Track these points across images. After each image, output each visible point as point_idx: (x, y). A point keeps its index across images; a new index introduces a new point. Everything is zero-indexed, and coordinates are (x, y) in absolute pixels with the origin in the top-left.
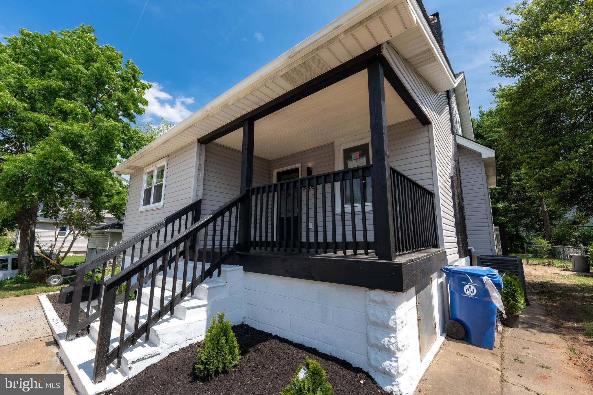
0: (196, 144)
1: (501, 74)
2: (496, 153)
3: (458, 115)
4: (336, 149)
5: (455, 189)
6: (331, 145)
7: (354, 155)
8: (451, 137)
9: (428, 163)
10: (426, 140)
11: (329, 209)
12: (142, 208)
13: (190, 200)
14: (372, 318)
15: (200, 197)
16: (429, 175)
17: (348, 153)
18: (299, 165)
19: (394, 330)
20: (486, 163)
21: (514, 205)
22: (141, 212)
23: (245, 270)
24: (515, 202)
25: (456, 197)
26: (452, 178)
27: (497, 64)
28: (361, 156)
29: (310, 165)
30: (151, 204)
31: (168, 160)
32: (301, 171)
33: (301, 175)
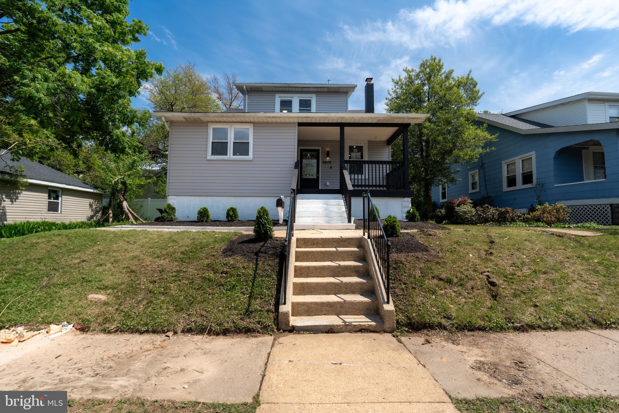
0: (296, 125)
4: (345, 144)
7: (355, 150)
10: (388, 151)
12: (210, 157)
13: (295, 160)
14: (404, 206)
17: (352, 149)
18: (320, 148)
22: (209, 160)
28: (358, 151)
29: (328, 149)
30: (230, 156)
31: (254, 126)
32: (322, 152)
33: (322, 154)
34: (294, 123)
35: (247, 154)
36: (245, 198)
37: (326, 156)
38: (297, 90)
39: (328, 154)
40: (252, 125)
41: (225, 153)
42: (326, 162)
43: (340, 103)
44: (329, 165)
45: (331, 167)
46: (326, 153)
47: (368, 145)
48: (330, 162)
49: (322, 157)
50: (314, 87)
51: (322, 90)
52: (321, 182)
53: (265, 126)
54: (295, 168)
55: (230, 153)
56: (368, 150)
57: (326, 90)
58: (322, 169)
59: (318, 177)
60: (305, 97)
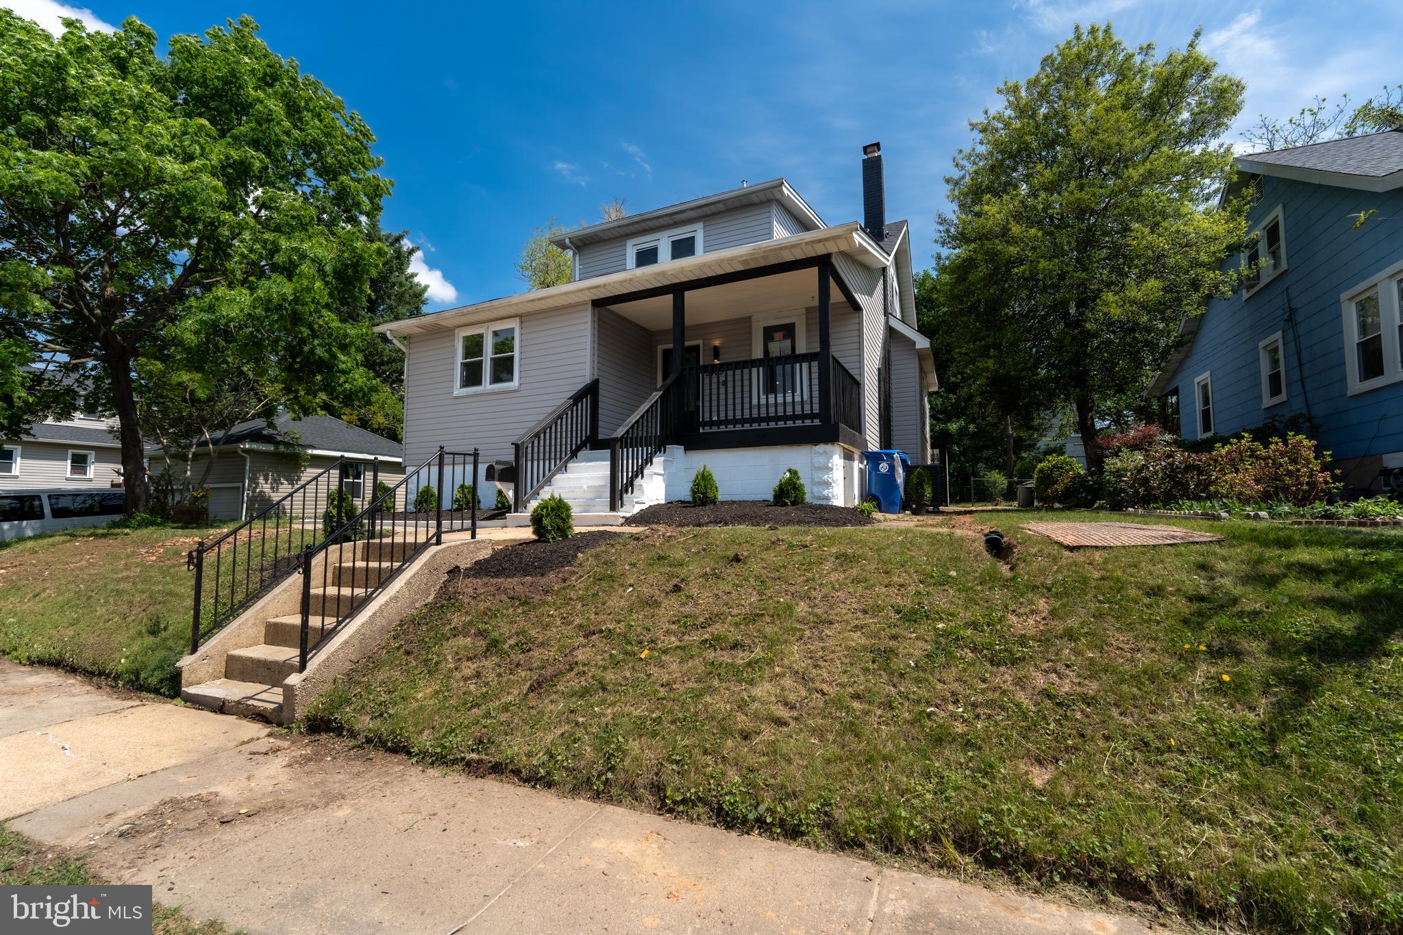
0: (589, 306)
1: (943, 244)
2: (931, 343)
3: (895, 284)
4: (754, 325)
5: (882, 383)
6: (748, 320)
7: (777, 336)
8: (883, 319)
9: (857, 352)
10: (856, 327)
11: (746, 400)
12: (458, 391)
13: (587, 380)
14: (816, 465)
15: (596, 377)
16: (857, 365)
17: (769, 333)
18: (700, 342)
19: (831, 469)
20: (921, 355)
21: (972, 426)
22: (456, 398)
23: (686, 450)
24: (974, 421)
25: (882, 394)
26: (879, 370)
27: (942, 228)
28: (786, 337)
29: (717, 343)
30: (485, 386)
31: (521, 322)
32: (704, 351)
35: (511, 377)
38: (662, 221)
39: (716, 354)
40: (518, 320)
41: (479, 381)
43: (759, 228)
46: (712, 352)
47: (808, 319)
50: (692, 209)
51: (713, 209)
55: (486, 380)
57: (720, 207)
60: (682, 233)
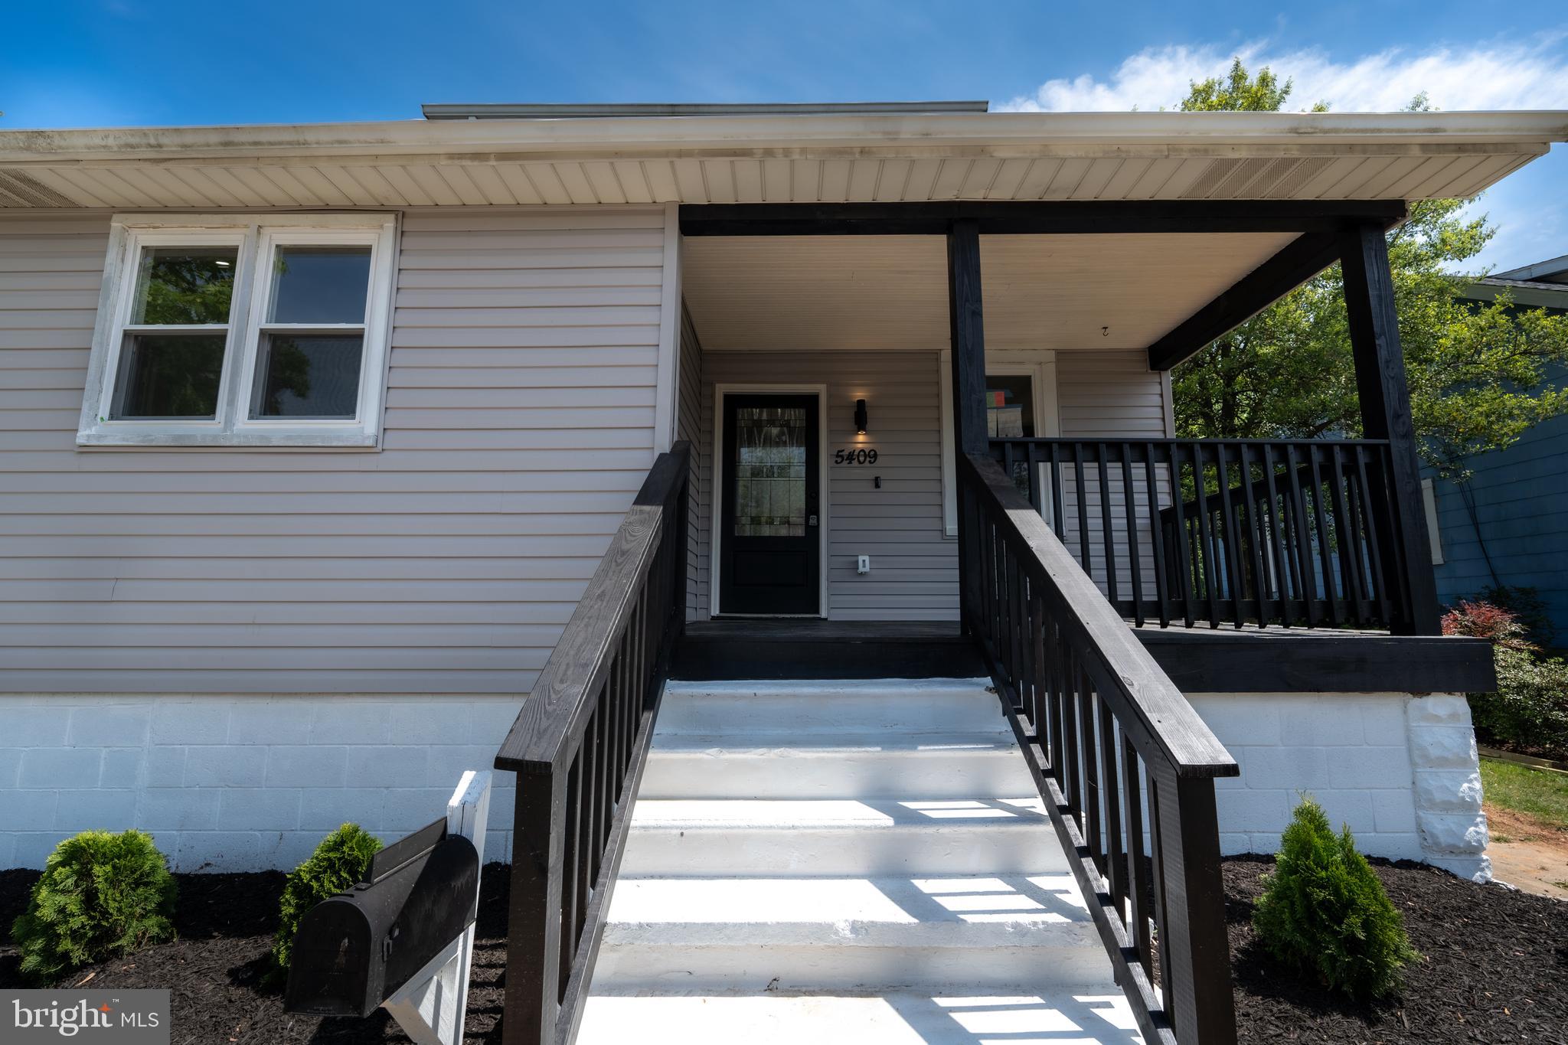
0: (670, 221)
7: (992, 397)
28: (1010, 402)
29: (859, 394)
30: (229, 422)
31: (401, 234)
32: (829, 408)
33: (829, 419)
34: (655, 209)
35: (345, 406)
36: (315, 706)
37: (853, 426)
39: (860, 417)
40: (387, 223)
41: (203, 403)
42: (851, 457)
44: (869, 472)
45: (877, 482)
46: (850, 414)
47: (1059, 372)
48: (872, 456)
49: (830, 431)
52: (831, 556)
53: (469, 233)
54: (644, 497)
55: (232, 402)
56: (1060, 396)
58: (832, 493)
59: (813, 532)
